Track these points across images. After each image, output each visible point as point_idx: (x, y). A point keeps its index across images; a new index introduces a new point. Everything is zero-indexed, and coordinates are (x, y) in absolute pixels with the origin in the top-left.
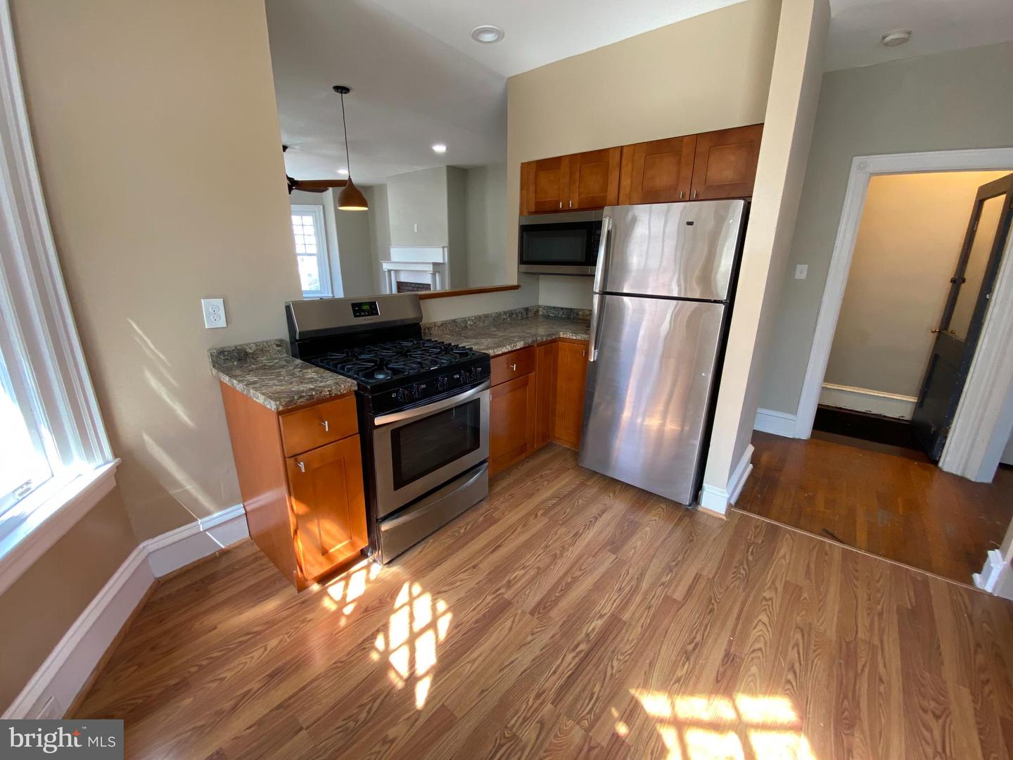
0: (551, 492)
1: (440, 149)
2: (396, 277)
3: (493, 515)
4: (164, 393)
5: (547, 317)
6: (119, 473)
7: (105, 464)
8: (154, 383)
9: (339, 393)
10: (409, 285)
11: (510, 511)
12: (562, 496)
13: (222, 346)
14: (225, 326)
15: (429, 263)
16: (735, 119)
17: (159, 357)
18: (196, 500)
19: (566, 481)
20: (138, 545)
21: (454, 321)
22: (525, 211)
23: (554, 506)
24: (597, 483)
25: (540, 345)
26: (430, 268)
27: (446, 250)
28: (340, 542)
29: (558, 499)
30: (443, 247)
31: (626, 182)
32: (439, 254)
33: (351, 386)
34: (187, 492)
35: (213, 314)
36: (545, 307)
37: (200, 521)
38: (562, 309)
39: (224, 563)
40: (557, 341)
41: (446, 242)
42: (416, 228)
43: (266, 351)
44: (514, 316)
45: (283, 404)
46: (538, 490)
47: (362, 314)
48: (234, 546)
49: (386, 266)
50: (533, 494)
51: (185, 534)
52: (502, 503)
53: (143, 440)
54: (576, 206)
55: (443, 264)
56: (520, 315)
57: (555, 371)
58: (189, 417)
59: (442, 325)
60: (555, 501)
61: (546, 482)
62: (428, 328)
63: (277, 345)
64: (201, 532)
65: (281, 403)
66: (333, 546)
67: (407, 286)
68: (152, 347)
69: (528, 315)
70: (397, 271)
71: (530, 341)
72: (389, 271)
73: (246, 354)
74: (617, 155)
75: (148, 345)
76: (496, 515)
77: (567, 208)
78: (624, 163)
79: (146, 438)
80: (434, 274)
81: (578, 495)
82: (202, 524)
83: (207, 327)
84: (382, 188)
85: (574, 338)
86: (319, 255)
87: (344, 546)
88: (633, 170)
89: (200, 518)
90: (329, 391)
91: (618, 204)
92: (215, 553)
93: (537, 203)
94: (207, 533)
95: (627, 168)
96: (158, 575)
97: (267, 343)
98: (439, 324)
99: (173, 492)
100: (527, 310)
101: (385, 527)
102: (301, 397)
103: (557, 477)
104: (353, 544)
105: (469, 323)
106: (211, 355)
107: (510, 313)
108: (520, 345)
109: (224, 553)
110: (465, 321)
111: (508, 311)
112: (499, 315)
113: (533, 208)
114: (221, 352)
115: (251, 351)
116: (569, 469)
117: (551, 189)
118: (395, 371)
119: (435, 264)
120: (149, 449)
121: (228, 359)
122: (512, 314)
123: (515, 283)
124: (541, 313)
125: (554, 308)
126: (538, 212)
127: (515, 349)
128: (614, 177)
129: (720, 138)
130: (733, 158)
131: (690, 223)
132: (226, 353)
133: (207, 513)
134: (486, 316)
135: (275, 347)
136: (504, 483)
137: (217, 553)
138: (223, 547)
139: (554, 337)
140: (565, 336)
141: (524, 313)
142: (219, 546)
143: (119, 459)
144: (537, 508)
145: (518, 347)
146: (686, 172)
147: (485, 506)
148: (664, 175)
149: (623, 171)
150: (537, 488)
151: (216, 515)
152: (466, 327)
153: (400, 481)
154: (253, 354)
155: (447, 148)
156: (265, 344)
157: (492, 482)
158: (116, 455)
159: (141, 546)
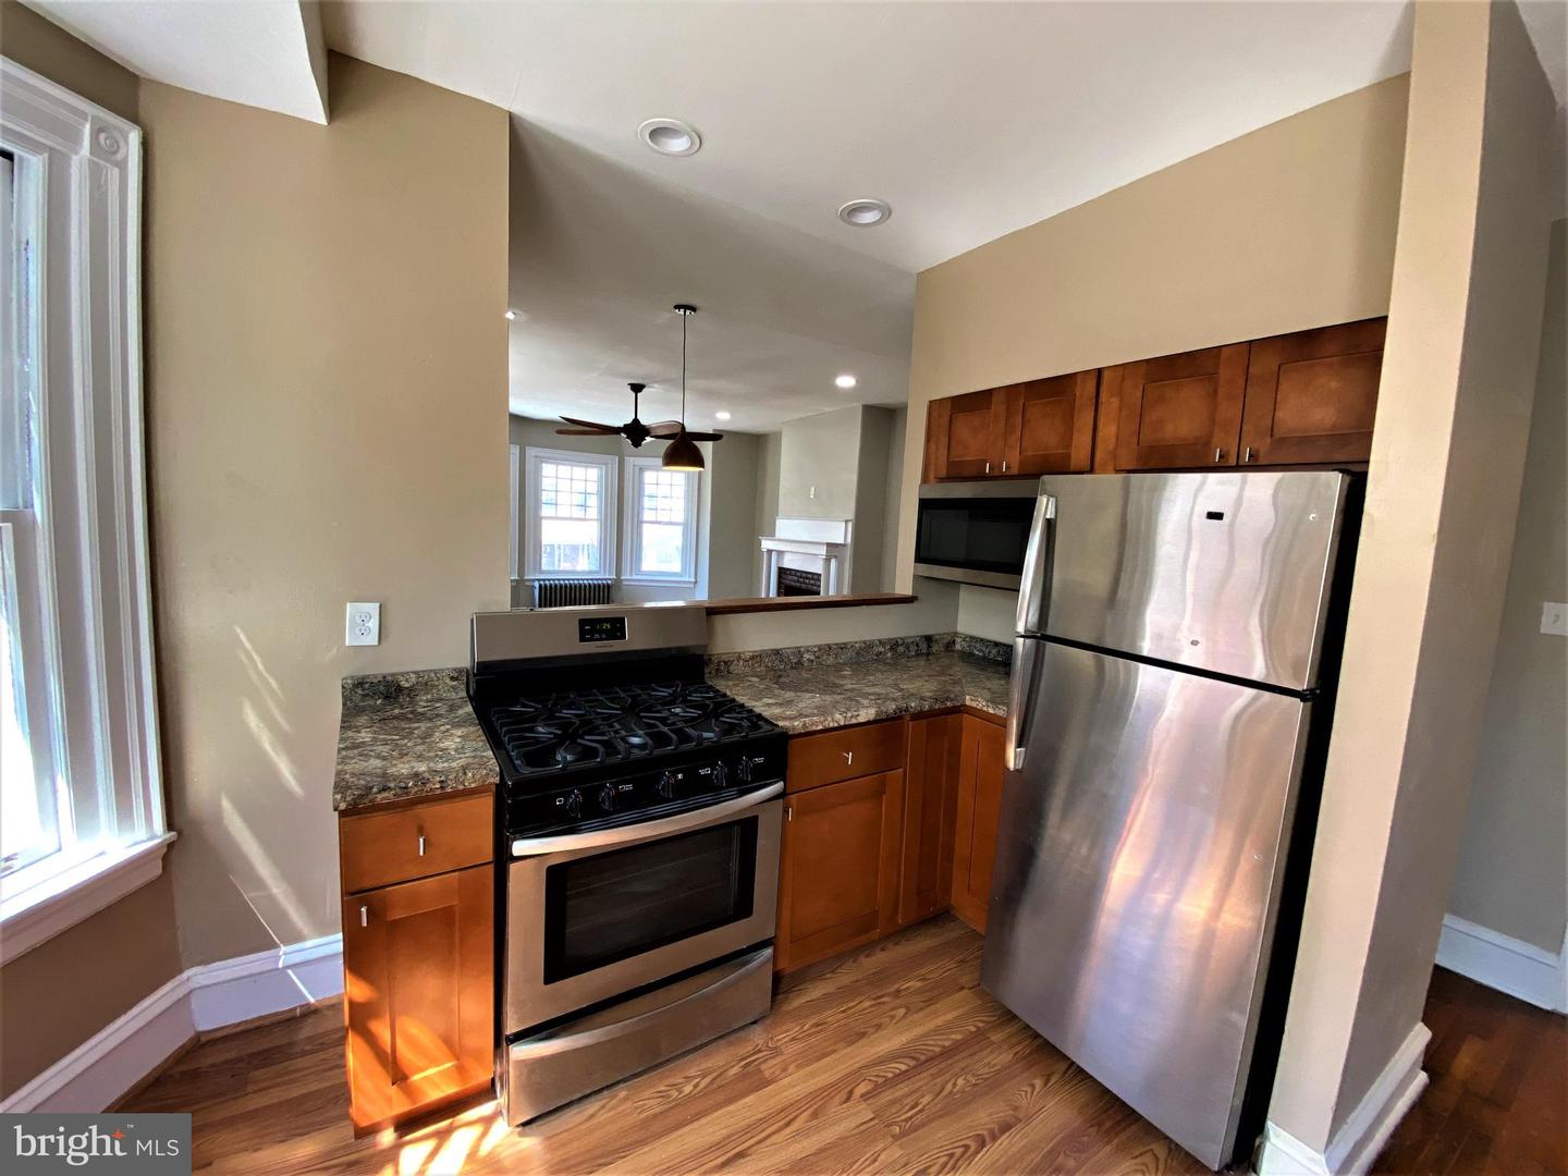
0: (904, 1039)
1: (846, 382)
2: (778, 561)
3: (763, 1067)
4: (266, 741)
5: (967, 657)
6: (168, 853)
7: (149, 840)
8: (252, 720)
9: (461, 787)
10: (793, 573)
11: (799, 1067)
12: (923, 1058)
13: (362, 674)
14: (376, 644)
15: (823, 544)
16: (1333, 310)
17: (268, 683)
18: (284, 915)
19: (949, 1017)
20: (181, 971)
21: (777, 652)
22: (932, 475)
23: (901, 1077)
24: (1014, 1040)
25: (919, 715)
26: (823, 551)
27: (850, 525)
28: (435, 1062)
29: (912, 1063)
30: (846, 521)
31: (1108, 431)
32: (839, 532)
33: (487, 774)
34: (271, 898)
35: (361, 624)
36: (966, 636)
37: (283, 949)
38: (997, 644)
39: (307, 1030)
40: (960, 712)
41: (851, 515)
42: (812, 493)
43: (431, 686)
44: (901, 649)
45: (348, 799)
46: (879, 1027)
47: (597, 636)
48: (327, 1003)
49: (766, 544)
50: (863, 1035)
51: (255, 968)
52: (793, 1039)
53: (220, 806)
54: (1015, 471)
55: (844, 545)
56: (913, 648)
57: (954, 770)
58: (296, 778)
59: (752, 658)
60: (903, 1067)
61: (902, 1011)
62: (726, 663)
63: (452, 679)
64: (278, 969)
65: (344, 799)
66: (421, 1070)
67: (791, 574)
68: (260, 666)
69: (929, 649)
70: (780, 553)
71: (891, 707)
72: (770, 552)
73: (399, 689)
74: (1091, 385)
75: (257, 667)
76: (768, 1069)
77: (996, 473)
78: (1104, 397)
79: (226, 804)
80: (828, 560)
81: (962, 1065)
82: (286, 954)
83: (347, 644)
84: (778, 435)
85: (991, 711)
86: (685, 525)
87: (441, 1073)
88: (1120, 409)
89: (287, 942)
90: (442, 782)
91: (1091, 471)
92: (295, 1009)
93: (950, 464)
94: (290, 972)
95: (1110, 403)
96: (201, 1028)
97: (436, 674)
98: (748, 655)
99: (249, 896)
100: (929, 639)
101: (521, 1052)
102: (385, 789)
103: (930, 1002)
104: (461, 1070)
105: (806, 656)
106: (343, 687)
107: (894, 645)
108: (866, 714)
109: (310, 1012)
110: (799, 652)
111: (889, 640)
112: (869, 646)
113: (943, 473)
114: (360, 683)
115: (407, 685)
116: (963, 988)
117: (974, 441)
118: (589, 753)
119: (829, 545)
120: (226, 821)
121: (367, 695)
122: (897, 644)
123: (908, 592)
124: (958, 647)
125: (982, 640)
126: (951, 478)
127: (854, 721)
128: (1084, 421)
129: (1303, 345)
130: (1334, 384)
131: (1215, 516)
132: (367, 686)
133: (295, 937)
134: (843, 647)
135: (448, 681)
136: (815, 991)
137: (298, 1011)
138: (312, 1000)
139: (949, 704)
140: (974, 704)
141: (924, 646)
142: (303, 996)
143: (174, 833)
144: (857, 1075)
145: (862, 719)
146: (1228, 411)
147: (758, 1036)
148: (1181, 418)
149: (1103, 410)
150: (876, 1021)
151: (309, 944)
152: (800, 663)
153: (559, 965)
154: (411, 689)
155: (857, 381)
156: (433, 675)
157: (781, 985)
158: (170, 824)
159: (186, 974)
